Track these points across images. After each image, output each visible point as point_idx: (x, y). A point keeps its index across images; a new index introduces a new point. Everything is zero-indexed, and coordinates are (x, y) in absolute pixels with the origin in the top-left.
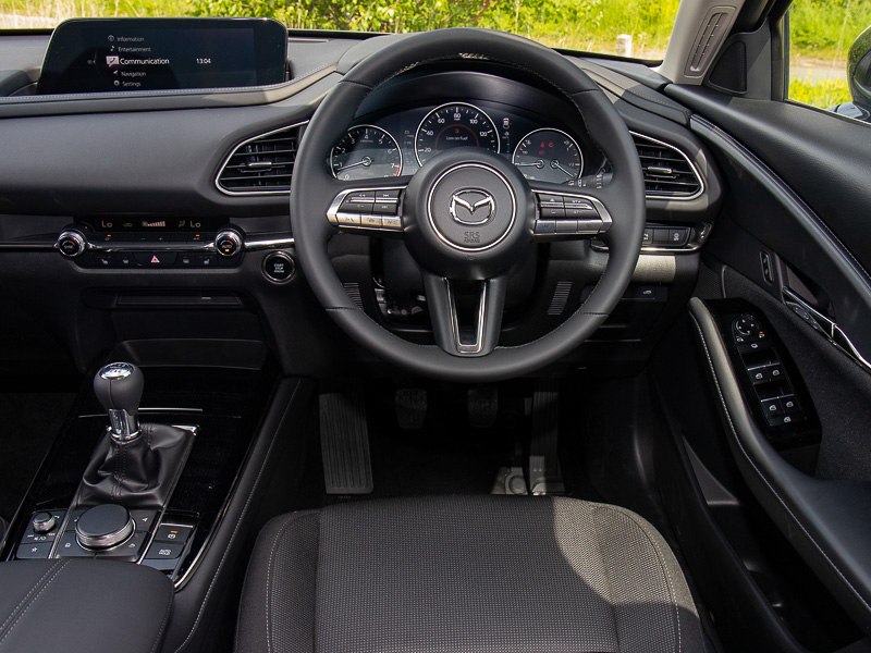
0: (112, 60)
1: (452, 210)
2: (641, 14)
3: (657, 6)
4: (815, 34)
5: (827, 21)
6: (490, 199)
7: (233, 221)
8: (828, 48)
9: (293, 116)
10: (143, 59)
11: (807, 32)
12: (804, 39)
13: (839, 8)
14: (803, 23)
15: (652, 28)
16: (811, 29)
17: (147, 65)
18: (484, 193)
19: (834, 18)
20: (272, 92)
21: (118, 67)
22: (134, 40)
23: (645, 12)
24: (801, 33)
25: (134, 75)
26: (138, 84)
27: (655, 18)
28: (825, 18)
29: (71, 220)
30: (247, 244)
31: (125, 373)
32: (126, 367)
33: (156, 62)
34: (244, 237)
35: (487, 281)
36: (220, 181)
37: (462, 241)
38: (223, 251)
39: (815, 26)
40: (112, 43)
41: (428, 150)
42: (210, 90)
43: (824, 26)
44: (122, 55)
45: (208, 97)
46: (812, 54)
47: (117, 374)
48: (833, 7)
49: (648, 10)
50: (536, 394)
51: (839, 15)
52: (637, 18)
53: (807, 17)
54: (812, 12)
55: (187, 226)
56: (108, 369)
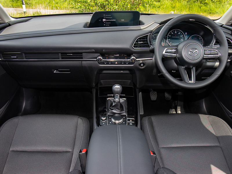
0: (104, 20)
1: (189, 53)
2: (171, 6)
3: (175, 4)
4: (213, 10)
5: (216, 7)
6: (197, 50)
7: (134, 54)
8: (216, 14)
9: (148, 32)
10: (110, 20)
11: (211, 10)
12: (210, 12)
13: (219, 4)
14: (210, 8)
15: (174, 9)
16: (212, 9)
17: (111, 21)
18: (196, 49)
19: (218, 7)
20: (142, 27)
21: (105, 22)
22: (109, 16)
23: (172, 6)
24: (210, 10)
25: (108, 23)
26: (109, 25)
27: (174, 7)
28: (215, 6)
29: (99, 54)
30: (137, 60)
31: (119, 87)
32: (119, 86)
33: (113, 20)
34: (137, 58)
35: (193, 68)
36: (134, 46)
37: (191, 59)
38: (132, 61)
39: (213, 9)
40: (104, 16)
41: (169, 40)
42: (129, 26)
43: (215, 9)
44: (106, 19)
45: (129, 28)
46: (212, 15)
47: (117, 87)
48: (218, 4)
49: (173, 5)
50: (179, 92)
51: (219, 6)
52: (170, 7)
53: (211, 6)
54: (212, 5)
55: (123, 56)
56: (115, 86)
